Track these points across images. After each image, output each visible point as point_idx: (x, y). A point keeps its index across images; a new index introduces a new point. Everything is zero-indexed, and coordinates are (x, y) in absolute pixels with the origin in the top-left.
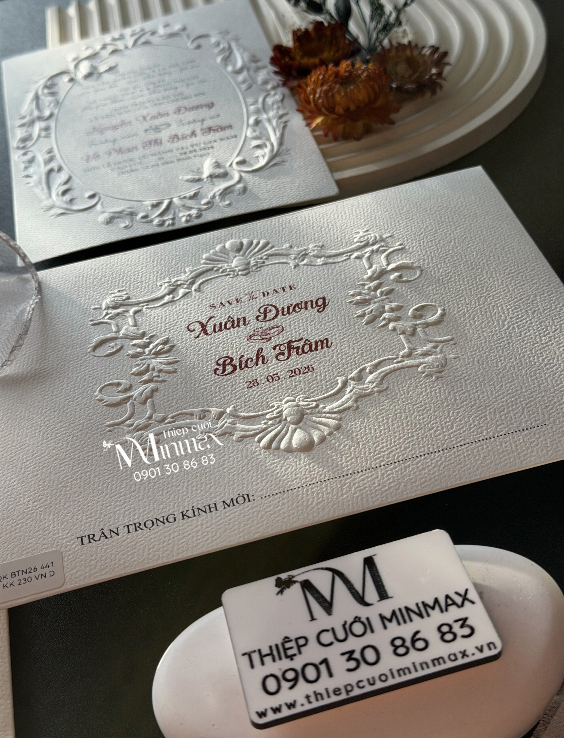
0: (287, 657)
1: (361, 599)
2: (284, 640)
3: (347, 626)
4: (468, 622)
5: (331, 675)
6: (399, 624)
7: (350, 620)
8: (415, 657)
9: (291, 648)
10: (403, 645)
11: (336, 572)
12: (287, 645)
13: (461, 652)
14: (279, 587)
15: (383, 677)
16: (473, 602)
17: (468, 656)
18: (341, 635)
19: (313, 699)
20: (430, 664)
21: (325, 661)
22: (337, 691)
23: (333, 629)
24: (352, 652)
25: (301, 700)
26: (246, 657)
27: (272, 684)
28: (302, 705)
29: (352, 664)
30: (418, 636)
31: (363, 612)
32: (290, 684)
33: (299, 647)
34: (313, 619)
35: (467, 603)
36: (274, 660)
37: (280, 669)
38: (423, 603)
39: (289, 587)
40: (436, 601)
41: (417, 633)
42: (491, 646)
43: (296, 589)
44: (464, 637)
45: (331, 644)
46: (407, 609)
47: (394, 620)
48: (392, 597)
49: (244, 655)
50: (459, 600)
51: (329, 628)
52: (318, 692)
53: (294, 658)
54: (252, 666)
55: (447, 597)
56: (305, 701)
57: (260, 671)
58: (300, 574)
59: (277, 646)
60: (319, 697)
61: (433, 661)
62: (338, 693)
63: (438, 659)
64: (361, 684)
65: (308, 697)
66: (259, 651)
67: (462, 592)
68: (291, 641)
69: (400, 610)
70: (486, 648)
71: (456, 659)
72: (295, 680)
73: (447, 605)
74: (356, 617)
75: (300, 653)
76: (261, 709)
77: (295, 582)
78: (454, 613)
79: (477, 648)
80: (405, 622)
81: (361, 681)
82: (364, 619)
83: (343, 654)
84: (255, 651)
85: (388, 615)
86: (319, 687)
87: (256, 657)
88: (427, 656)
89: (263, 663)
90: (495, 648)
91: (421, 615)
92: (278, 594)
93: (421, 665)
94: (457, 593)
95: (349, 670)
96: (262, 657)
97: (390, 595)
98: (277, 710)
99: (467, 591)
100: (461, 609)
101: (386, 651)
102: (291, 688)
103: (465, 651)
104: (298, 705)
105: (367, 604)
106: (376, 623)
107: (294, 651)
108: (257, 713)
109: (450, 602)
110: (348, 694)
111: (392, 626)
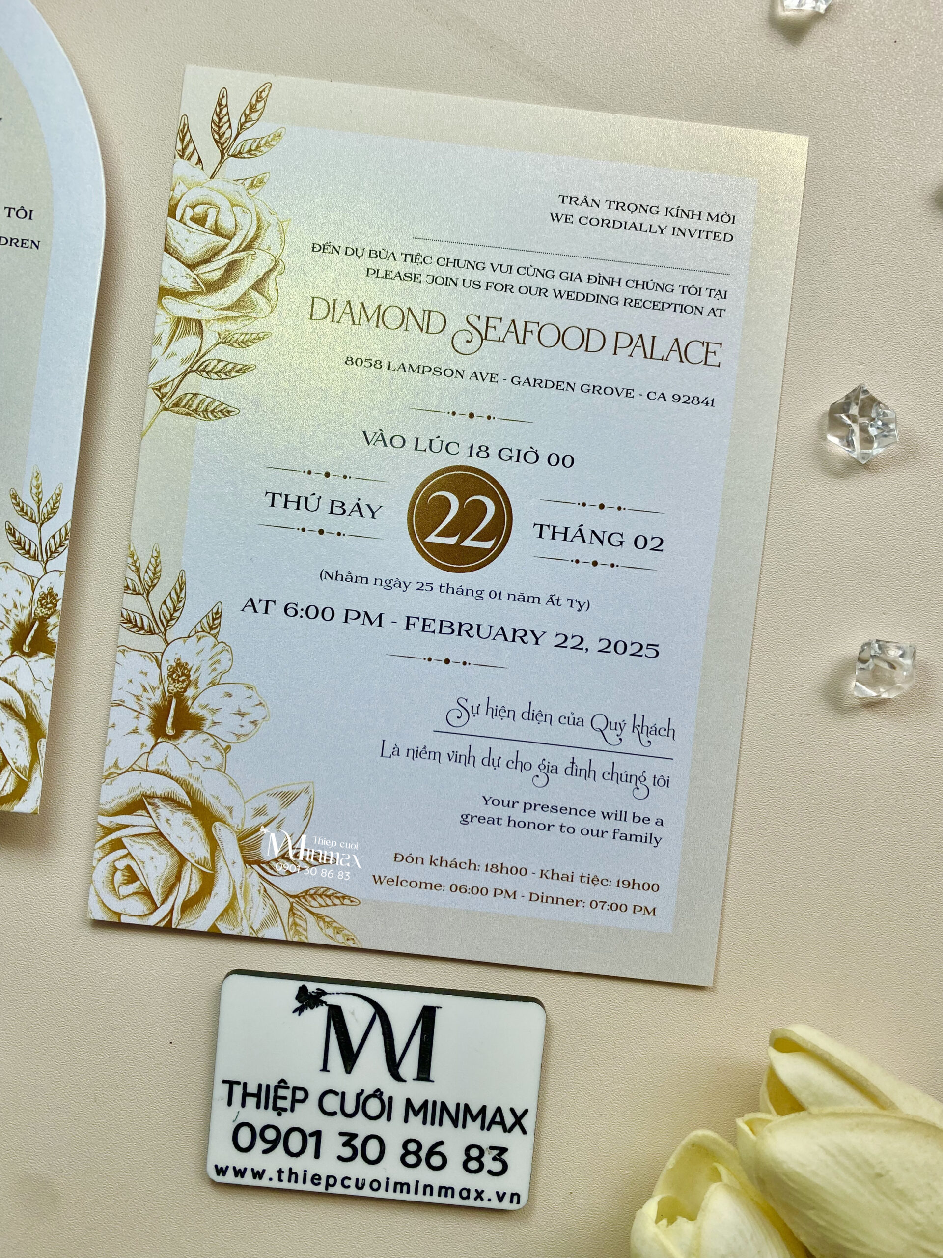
0: (275, 1108)
1: (393, 1066)
2: (279, 1082)
3: (362, 1098)
4: (505, 1157)
5: (317, 1156)
6: (424, 1123)
9: (285, 1098)
10: (416, 1153)
12: (281, 1092)
13: (477, 1191)
16: (524, 1132)
17: (482, 1199)
19: (285, 1176)
21: (318, 1134)
23: (343, 1094)
24: (354, 1136)
25: (272, 1173)
26: (227, 1086)
27: (244, 1137)
28: (271, 1179)
29: (347, 1152)
30: (438, 1149)
31: (390, 1087)
32: (268, 1146)
33: (294, 1101)
35: (517, 1128)
36: (258, 1107)
38: (466, 1106)
40: (483, 1109)
41: (441, 1143)
42: (515, 1198)
46: (443, 1104)
47: (421, 1114)
48: (433, 1081)
49: (224, 1082)
50: (509, 1120)
51: (340, 1091)
52: (293, 1171)
55: (499, 1110)
58: (333, 993)
60: (293, 1177)
62: (316, 1181)
64: (347, 1183)
65: (280, 1172)
66: (245, 1084)
67: (519, 1113)
68: (288, 1088)
69: (434, 1103)
70: (507, 1198)
71: (468, 1197)
72: (274, 1144)
74: (378, 1090)
75: (292, 1110)
77: (323, 1003)
78: (496, 1136)
79: (498, 1193)
80: (433, 1123)
81: (349, 1179)
82: (385, 1098)
84: (238, 1083)
85: (417, 1106)
87: (238, 1091)
88: (437, 1179)
89: (243, 1105)
90: (518, 1203)
91: (455, 1123)
92: (294, 1011)
93: (425, 1186)
94: (512, 1110)
95: (340, 1158)
96: (245, 1095)
97: (431, 1078)
99: (526, 1111)
101: (394, 1151)
103: (483, 1191)
105: (397, 1077)
106: (398, 1109)
107: (286, 1104)
108: (216, 1166)
109: (498, 1119)
110: (327, 1189)
111: (415, 1121)
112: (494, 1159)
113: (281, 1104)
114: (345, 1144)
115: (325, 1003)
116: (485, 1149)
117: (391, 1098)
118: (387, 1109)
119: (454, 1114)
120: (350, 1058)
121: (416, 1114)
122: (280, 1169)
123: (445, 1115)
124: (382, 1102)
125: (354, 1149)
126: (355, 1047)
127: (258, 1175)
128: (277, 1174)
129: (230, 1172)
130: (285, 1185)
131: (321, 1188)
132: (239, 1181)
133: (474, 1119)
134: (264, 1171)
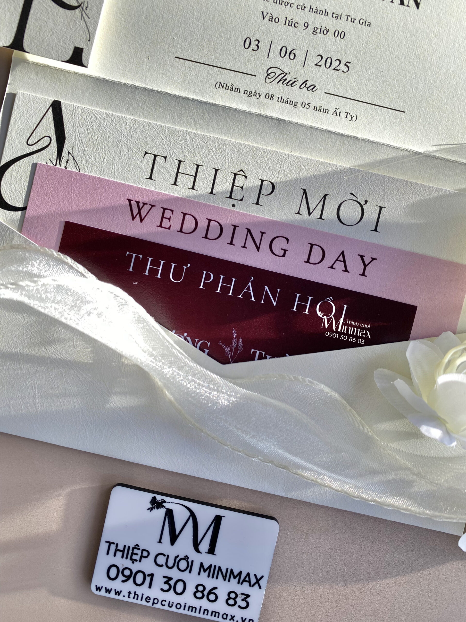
7: (181, 556)
8: (204, 603)
11: (193, 515)
14: (152, 505)
15: (178, 606)
18: (170, 564)
20: (210, 613)
22: (148, 599)
34: (160, 542)
37: (123, 565)
39: (157, 509)
43: (161, 512)
44: (239, 607)
45: (162, 566)
53: (135, 562)
54: (108, 554)
56: (127, 595)
57: (111, 560)
59: (129, 547)
61: (213, 612)
63: (216, 613)
73: (244, 580)
76: (99, 585)
83: (164, 577)
86: (140, 590)
98: (108, 591)
100: (251, 587)
102: (123, 581)
104: (122, 595)
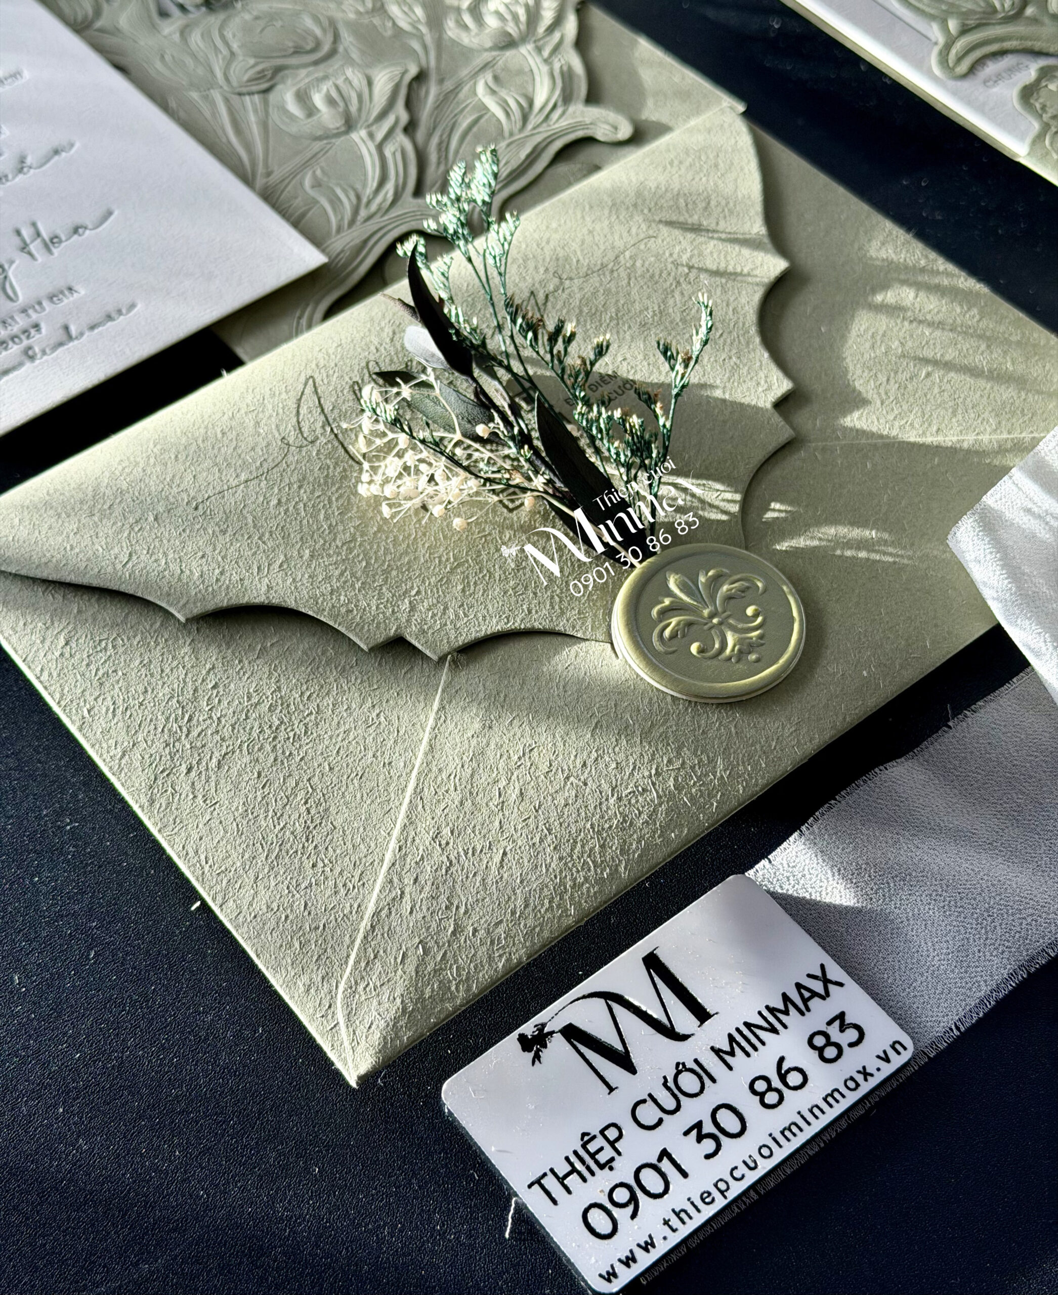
112: (842, 1030)
113: (602, 1158)
114: (700, 1138)
115: (553, 1032)
116: (825, 1030)
117: (696, 1061)
118: (703, 1074)
119: (765, 1025)
120: (624, 1061)
121: (732, 1053)
122: (664, 1219)
123: (759, 1032)
124: (692, 1071)
125: (711, 1136)
126: (619, 1046)
127: (647, 1246)
128: (666, 1227)
129: (620, 1269)
130: (685, 1231)
131: (720, 1203)
132: (637, 1269)
133: (786, 1012)
134: (650, 1236)
